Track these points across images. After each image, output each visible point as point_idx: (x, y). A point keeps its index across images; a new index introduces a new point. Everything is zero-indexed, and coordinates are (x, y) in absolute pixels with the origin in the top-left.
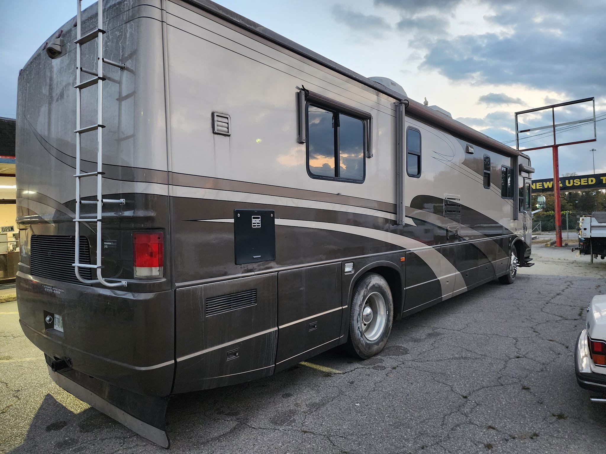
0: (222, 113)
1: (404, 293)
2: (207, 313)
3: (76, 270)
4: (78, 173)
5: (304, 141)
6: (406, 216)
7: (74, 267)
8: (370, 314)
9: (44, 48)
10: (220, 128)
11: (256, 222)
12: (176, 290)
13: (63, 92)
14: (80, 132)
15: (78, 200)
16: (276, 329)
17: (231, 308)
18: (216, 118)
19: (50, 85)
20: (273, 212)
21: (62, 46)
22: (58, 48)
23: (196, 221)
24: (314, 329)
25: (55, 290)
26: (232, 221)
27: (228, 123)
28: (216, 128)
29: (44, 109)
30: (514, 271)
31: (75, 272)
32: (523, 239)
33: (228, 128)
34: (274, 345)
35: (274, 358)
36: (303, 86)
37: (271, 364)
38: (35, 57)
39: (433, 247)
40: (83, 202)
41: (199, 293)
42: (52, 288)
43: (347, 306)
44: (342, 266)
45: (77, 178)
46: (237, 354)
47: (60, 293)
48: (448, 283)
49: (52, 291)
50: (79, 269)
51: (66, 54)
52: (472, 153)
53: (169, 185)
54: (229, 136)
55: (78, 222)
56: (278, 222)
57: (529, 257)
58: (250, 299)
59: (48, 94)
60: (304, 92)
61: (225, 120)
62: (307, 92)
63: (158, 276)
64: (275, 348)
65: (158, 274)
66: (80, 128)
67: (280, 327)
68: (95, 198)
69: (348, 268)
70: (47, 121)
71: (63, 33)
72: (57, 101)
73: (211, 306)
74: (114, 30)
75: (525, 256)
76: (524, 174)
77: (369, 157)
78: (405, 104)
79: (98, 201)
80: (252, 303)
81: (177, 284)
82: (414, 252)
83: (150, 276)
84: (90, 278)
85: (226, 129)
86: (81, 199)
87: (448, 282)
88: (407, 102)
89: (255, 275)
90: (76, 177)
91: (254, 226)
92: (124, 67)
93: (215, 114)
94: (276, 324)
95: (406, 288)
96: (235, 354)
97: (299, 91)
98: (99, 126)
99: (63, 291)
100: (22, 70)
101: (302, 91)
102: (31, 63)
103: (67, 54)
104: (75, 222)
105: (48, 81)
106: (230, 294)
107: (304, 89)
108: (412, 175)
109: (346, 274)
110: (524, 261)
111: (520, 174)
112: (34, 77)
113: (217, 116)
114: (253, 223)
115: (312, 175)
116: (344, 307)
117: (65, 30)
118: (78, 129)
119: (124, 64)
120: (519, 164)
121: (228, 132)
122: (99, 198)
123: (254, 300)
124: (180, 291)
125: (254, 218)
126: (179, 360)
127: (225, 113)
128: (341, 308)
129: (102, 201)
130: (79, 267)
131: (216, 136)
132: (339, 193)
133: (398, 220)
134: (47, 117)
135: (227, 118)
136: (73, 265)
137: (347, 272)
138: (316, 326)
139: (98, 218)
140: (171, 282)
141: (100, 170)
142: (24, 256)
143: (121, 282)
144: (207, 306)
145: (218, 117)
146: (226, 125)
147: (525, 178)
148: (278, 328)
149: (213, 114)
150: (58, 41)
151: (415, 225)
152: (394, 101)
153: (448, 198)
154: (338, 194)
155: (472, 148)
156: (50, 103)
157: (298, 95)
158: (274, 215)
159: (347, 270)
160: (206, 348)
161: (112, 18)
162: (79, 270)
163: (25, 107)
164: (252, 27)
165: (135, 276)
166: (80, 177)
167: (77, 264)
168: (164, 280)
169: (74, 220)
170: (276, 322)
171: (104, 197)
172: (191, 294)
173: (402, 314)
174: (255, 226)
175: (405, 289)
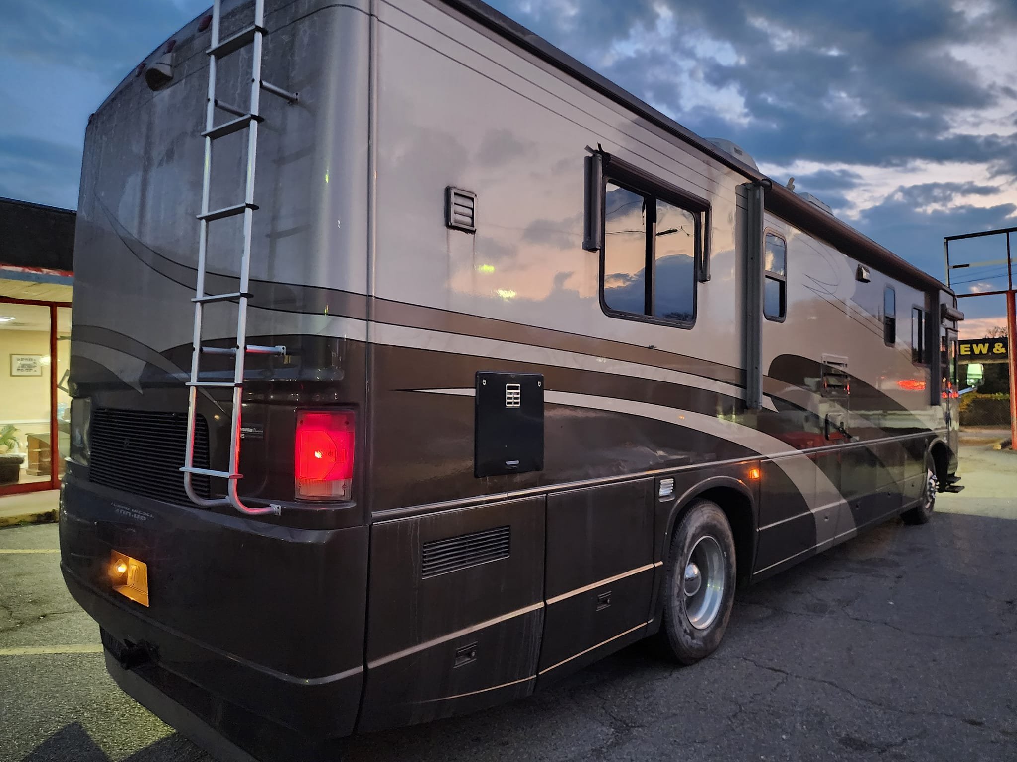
0: (464, 190)
1: (756, 538)
2: (424, 572)
3: (187, 479)
4: (200, 295)
5: (597, 247)
6: (764, 394)
7: (183, 473)
8: (697, 577)
9: (139, 74)
10: (459, 218)
11: (513, 397)
12: (372, 525)
13: (173, 149)
14: (208, 219)
15: (197, 346)
16: (541, 605)
17: (464, 562)
18: (454, 199)
19: (148, 137)
20: (541, 379)
21: (175, 67)
22: (166, 71)
23: (411, 391)
24: (604, 606)
25: (135, 513)
26: (472, 392)
27: (473, 210)
28: (453, 217)
29: (134, 181)
30: (931, 500)
31: (183, 483)
32: (945, 440)
33: (472, 218)
34: (538, 637)
35: (536, 661)
36: (599, 146)
37: (530, 674)
38: (119, 90)
39: (805, 453)
40: (205, 349)
41: (411, 532)
42: (131, 510)
43: (661, 563)
44: (655, 484)
45: (198, 304)
46: (473, 654)
47: (145, 519)
48: (826, 520)
49: (130, 514)
50: (191, 476)
51: (181, 80)
52: (866, 281)
53: (369, 321)
54: (473, 232)
55: (196, 386)
56: (549, 396)
57: (954, 474)
58: (497, 545)
59: (142, 152)
60: (601, 156)
61: (469, 203)
62: (606, 157)
63: (341, 496)
64: (538, 642)
65: (341, 492)
66: (209, 211)
67: (550, 602)
68: (232, 342)
69: (666, 489)
70: (138, 201)
71: (176, 44)
72: (160, 164)
73: (431, 558)
74: (279, 32)
75: (950, 472)
76: (948, 323)
77: (704, 280)
78: (765, 186)
79: (238, 348)
80: (500, 553)
81: (375, 514)
82: (774, 460)
83: (328, 497)
84: (206, 494)
85: (469, 220)
86: (203, 343)
87: (827, 518)
88: (768, 183)
89: (508, 498)
90: (196, 302)
91: (509, 403)
92: (297, 99)
93: (453, 191)
94: (542, 595)
95: (760, 529)
96: (469, 655)
97: (591, 155)
98: (248, 206)
99: (151, 516)
100: (93, 114)
101: (599, 155)
102: (113, 100)
103: (184, 81)
104: (189, 387)
105: (144, 130)
106: (464, 535)
107: (601, 151)
108: (772, 317)
109: (661, 500)
110: (947, 482)
111: (942, 322)
112: (116, 125)
113: (456, 194)
114: (509, 398)
115: (608, 310)
116: (656, 565)
117: (180, 39)
118: (205, 212)
119: (297, 94)
120: (941, 303)
121: (473, 225)
122: (241, 342)
123: (504, 548)
124: (379, 527)
125: (509, 388)
126: (372, 665)
127: (468, 189)
128: (651, 566)
129: (245, 348)
130: (192, 475)
131: (452, 231)
132: (653, 346)
133: (748, 398)
134: (138, 195)
135: (472, 200)
136: (181, 469)
137: (663, 497)
138: (608, 601)
139: (236, 382)
140: (364, 511)
141: (244, 289)
142: (78, 446)
143: (268, 506)
144: (424, 557)
145: (457, 196)
146: (470, 212)
147: (949, 330)
148: (545, 603)
149: (448, 190)
150: (168, 58)
151: (775, 410)
152: (745, 180)
153: (828, 362)
154: (651, 348)
155: (867, 271)
156: (146, 170)
157: (590, 163)
158: (542, 384)
159: (663, 492)
160: (420, 643)
161: (275, 11)
162: (192, 480)
163: (97, 179)
164: (519, 34)
165: (297, 496)
166: (203, 302)
167: (188, 468)
168: (353, 505)
169: (187, 384)
170: (542, 592)
171: (249, 340)
172: (398, 534)
173: (751, 578)
174: (511, 403)
175: (758, 530)
